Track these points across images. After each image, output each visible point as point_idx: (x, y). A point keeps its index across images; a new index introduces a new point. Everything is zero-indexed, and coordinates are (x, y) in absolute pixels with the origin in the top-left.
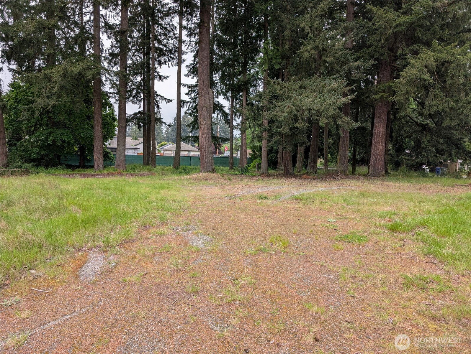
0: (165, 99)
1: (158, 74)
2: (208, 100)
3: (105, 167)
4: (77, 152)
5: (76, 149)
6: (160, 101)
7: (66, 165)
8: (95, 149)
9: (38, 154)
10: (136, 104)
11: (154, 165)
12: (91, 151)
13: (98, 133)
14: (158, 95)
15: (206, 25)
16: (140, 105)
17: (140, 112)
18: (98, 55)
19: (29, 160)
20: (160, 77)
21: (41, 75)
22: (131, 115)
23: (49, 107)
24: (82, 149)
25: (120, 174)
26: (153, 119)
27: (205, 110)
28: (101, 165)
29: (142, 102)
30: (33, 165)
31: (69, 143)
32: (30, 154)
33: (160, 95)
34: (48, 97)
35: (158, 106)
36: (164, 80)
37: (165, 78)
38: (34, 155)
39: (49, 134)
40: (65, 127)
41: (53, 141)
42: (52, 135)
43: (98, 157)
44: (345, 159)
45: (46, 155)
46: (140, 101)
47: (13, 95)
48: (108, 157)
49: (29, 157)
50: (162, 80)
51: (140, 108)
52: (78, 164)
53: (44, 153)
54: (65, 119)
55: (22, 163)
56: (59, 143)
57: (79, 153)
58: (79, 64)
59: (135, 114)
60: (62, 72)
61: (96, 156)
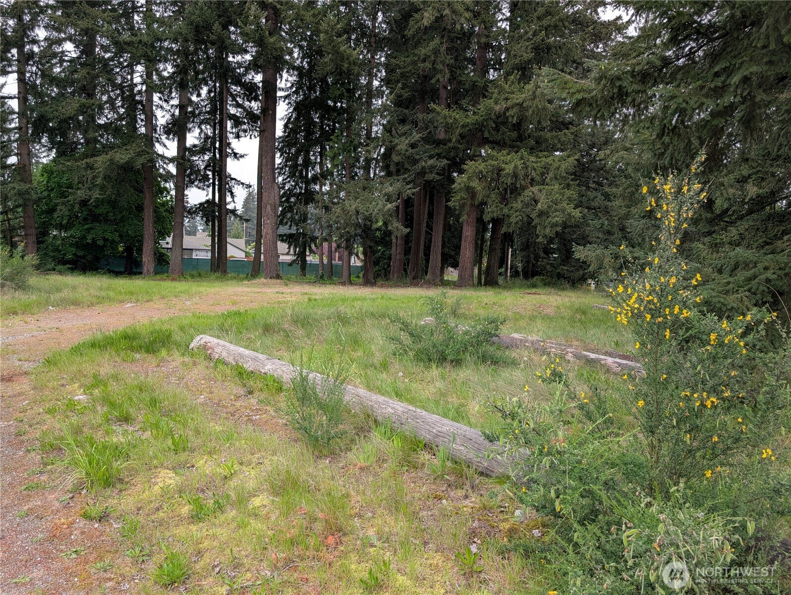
0: (243, 184)
1: (232, 150)
2: (272, 196)
3: (156, 273)
4: (123, 252)
5: (121, 249)
6: (236, 186)
7: (108, 269)
8: (144, 250)
9: (75, 254)
10: (204, 189)
11: (225, 272)
12: (140, 250)
13: (149, 230)
14: (232, 179)
16: (208, 192)
17: (208, 201)
18: (150, 135)
19: (63, 262)
20: (235, 155)
21: (82, 164)
22: (195, 205)
23: (92, 201)
24: (128, 249)
25: (173, 280)
26: (223, 211)
27: (269, 207)
28: (152, 270)
29: (211, 188)
30: (69, 268)
31: (113, 242)
32: (65, 254)
33: (235, 179)
34: (90, 189)
35: (232, 194)
36: (240, 159)
37: (242, 156)
38: (69, 257)
39: (89, 230)
40: (107, 221)
41: (93, 239)
42: (92, 232)
43: (147, 260)
45: (84, 257)
46: (208, 186)
48: (164, 260)
49: (63, 258)
50: (238, 159)
51: (207, 195)
52: (122, 270)
53: (80, 253)
54: (108, 212)
55: (55, 265)
56: (100, 243)
57: (125, 254)
58: (126, 149)
59: (201, 204)
60: (108, 163)
61: (145, 259)
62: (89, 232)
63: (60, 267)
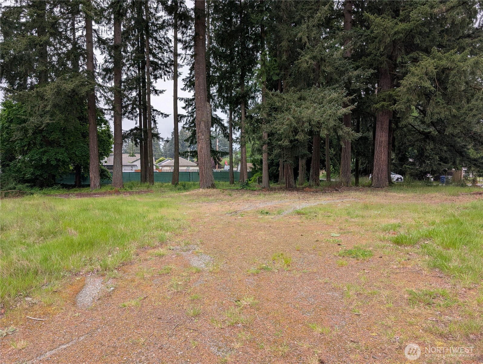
0: (162, 114)
1: (153, 88)
2: (205, 114)
3: (101, 185)
4: (73, 170)
5: (71, 168)
6: (157, 116)
7: (62, 185)
8: (91, 167)
9: (32, 174)
10: (132, 120)
11: (152, 182)
12: (87, 169)
13: (94, 151)
14: (154, 110)
15: (201, 37)
16: (136, 121)
17: (136, 128)
18: (92, 71)
19: (23, 181)
20: (156, 91)
21: (33, 93)
22: (127, 131)
23: (43, 126)
24: (77, 168)
25: (118, 192)
26: (150, 135)
27: (203, 125)
28: (98, 184)
29: (138, 117)
30: (27, 186)
31: (64, 162)
32: (24, 174)
33: (156, 110)
34: (41, 116)
35: (155, 121)
36: (160, 95)
37: (161, 92)
38: (28, 176)
39: (44, 153)
40: (59, 146)
41: (48, 160)
42: (46, 154)
43: (94, 176)
44: (347, 170)
45: (41, 176)
46: (136, 117)
47: (5, 115)
48: (105, 175)
49: (23, 178)
50: (158, 95)
51: (136, 123)
52: (73, 183)
53: (38, 173)
54: (59, 138)
55: (16, 184)
56: (54, 163)
57: (75, 172)
58: (72, 81)
59: (132, 130)
60: (56, 90)
61: (91, 175)
62: (44, 155)
63: (20, 186)
